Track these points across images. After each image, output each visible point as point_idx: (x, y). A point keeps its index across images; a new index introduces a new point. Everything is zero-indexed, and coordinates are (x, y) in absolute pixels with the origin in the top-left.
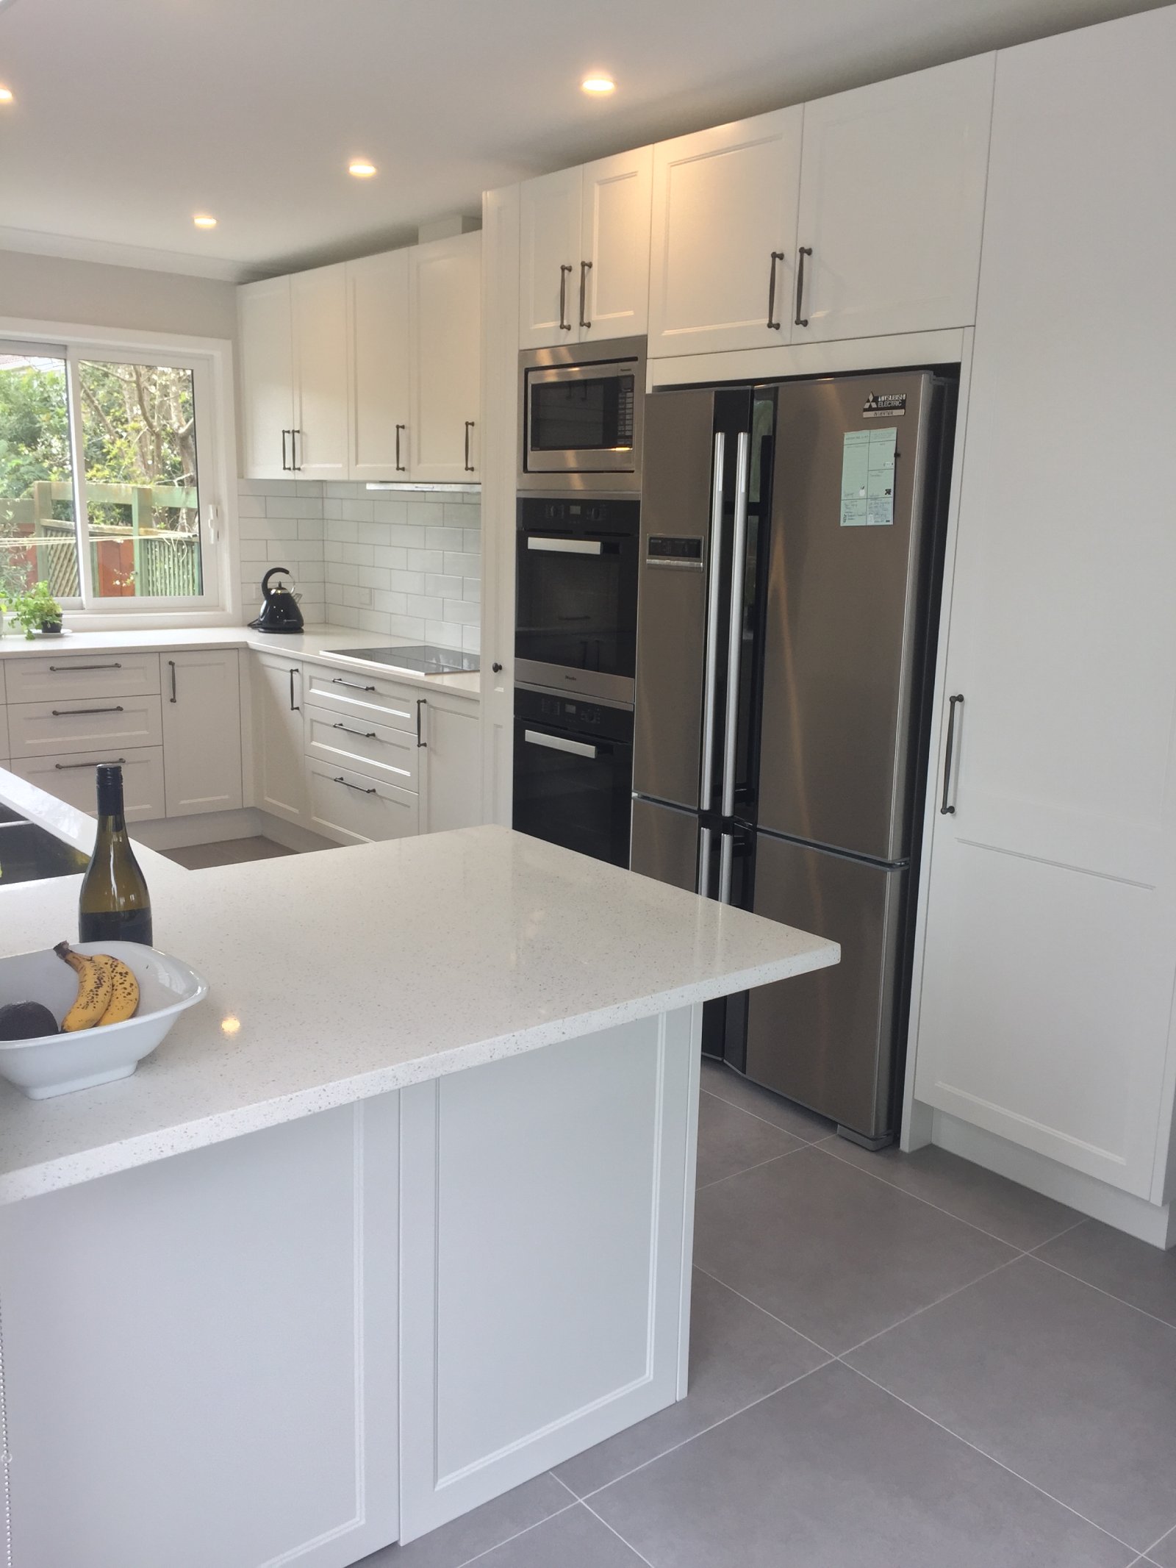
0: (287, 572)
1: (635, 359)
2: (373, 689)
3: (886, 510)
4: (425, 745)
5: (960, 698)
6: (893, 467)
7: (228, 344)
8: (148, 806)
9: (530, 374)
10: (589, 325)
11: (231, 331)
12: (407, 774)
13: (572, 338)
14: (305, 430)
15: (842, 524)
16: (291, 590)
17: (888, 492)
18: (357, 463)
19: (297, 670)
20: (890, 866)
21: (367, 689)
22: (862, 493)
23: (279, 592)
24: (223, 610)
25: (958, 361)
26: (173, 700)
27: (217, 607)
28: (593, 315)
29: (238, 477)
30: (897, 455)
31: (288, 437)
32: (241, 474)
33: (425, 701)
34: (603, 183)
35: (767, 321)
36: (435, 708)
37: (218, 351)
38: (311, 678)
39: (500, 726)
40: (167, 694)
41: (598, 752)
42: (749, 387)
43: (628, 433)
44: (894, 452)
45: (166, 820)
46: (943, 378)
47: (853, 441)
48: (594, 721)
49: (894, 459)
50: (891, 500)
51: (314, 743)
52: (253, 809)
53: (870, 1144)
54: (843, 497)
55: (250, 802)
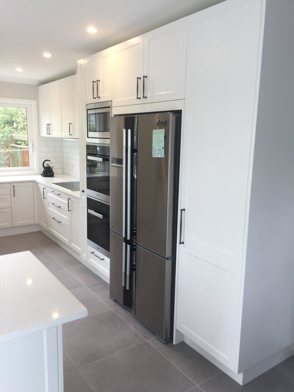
0: (50, 161)
1: (109, 107)
2: (60, 194)
3: (163, 153)
4: (70, 211)
5: (184, 210)
6: (164, 140)
7: (36, 101)
8: (7, 224)
9: (88, 111)
10: (100, 97)
11: (36, 98)
12: (67, 218)
13: (96, 101)
14: (52, 124)
15: (153, 157)
16: (51, 166)
17: (163, 148)
18: (62, 133)
19: (45, 188)
20: (167, 259)
21: (58, 194)
22: (157, 148)
23: (47, 166)
24: (35, 170)
25: (181, 109)
26: (14, 196)
27: (33, 170)
28: (100, 95)
29: (38, 136)
30: (165, 137)
31: (48, 125)
32: (39, 135)
33: (70, 199)
34: (102, 58)
35: (136, 97)
36: (72, 201)
37: (33, 103)
38: (48, 190)
39: (84, 207)
40: (12, 194)
41: (103, 217)
42: (133, 116)
43: (109, 128)
44: (164, 136)
45: (12, 227)
46: (177, 114)
47: (156, 132)
48: (103, 208)
49: (164, 138)
50: (164, 150)
51: (49, 208)
52: (37, 224)
53: (163, 341)
54: (153, 149)
55: (36, 222)
